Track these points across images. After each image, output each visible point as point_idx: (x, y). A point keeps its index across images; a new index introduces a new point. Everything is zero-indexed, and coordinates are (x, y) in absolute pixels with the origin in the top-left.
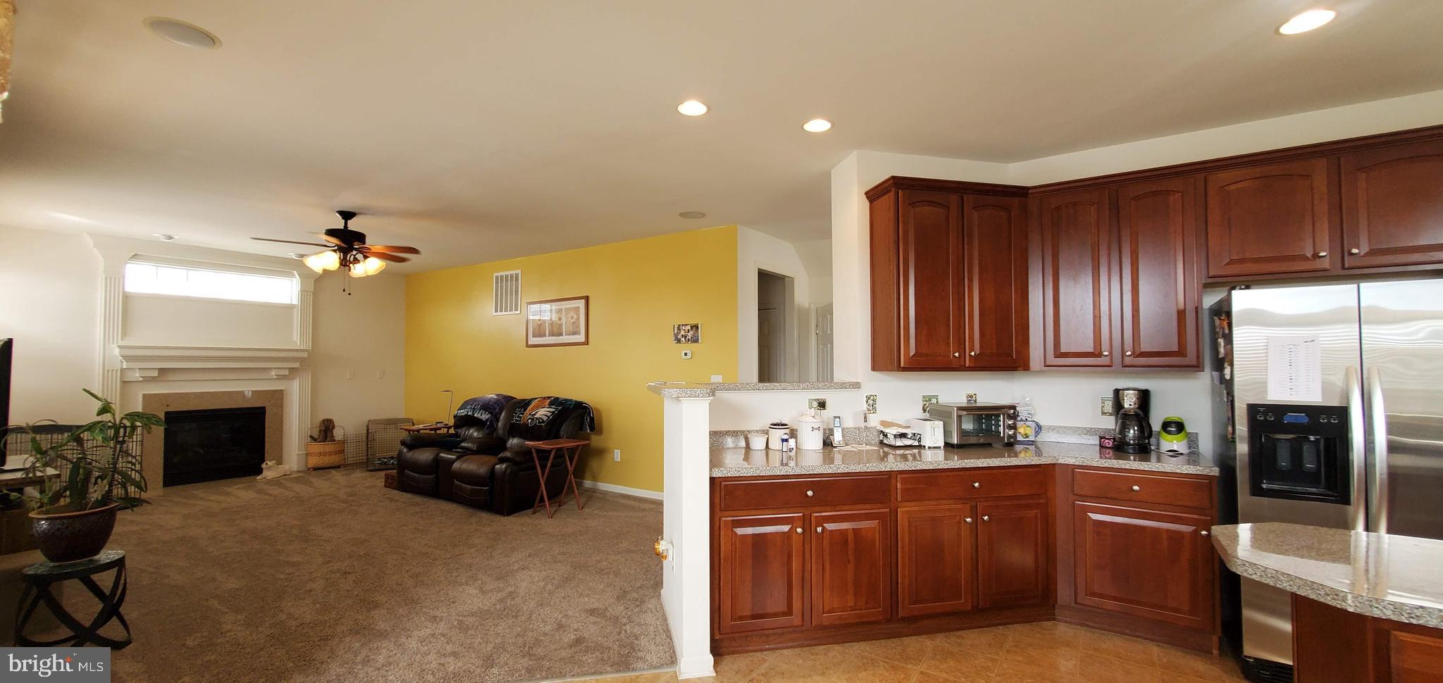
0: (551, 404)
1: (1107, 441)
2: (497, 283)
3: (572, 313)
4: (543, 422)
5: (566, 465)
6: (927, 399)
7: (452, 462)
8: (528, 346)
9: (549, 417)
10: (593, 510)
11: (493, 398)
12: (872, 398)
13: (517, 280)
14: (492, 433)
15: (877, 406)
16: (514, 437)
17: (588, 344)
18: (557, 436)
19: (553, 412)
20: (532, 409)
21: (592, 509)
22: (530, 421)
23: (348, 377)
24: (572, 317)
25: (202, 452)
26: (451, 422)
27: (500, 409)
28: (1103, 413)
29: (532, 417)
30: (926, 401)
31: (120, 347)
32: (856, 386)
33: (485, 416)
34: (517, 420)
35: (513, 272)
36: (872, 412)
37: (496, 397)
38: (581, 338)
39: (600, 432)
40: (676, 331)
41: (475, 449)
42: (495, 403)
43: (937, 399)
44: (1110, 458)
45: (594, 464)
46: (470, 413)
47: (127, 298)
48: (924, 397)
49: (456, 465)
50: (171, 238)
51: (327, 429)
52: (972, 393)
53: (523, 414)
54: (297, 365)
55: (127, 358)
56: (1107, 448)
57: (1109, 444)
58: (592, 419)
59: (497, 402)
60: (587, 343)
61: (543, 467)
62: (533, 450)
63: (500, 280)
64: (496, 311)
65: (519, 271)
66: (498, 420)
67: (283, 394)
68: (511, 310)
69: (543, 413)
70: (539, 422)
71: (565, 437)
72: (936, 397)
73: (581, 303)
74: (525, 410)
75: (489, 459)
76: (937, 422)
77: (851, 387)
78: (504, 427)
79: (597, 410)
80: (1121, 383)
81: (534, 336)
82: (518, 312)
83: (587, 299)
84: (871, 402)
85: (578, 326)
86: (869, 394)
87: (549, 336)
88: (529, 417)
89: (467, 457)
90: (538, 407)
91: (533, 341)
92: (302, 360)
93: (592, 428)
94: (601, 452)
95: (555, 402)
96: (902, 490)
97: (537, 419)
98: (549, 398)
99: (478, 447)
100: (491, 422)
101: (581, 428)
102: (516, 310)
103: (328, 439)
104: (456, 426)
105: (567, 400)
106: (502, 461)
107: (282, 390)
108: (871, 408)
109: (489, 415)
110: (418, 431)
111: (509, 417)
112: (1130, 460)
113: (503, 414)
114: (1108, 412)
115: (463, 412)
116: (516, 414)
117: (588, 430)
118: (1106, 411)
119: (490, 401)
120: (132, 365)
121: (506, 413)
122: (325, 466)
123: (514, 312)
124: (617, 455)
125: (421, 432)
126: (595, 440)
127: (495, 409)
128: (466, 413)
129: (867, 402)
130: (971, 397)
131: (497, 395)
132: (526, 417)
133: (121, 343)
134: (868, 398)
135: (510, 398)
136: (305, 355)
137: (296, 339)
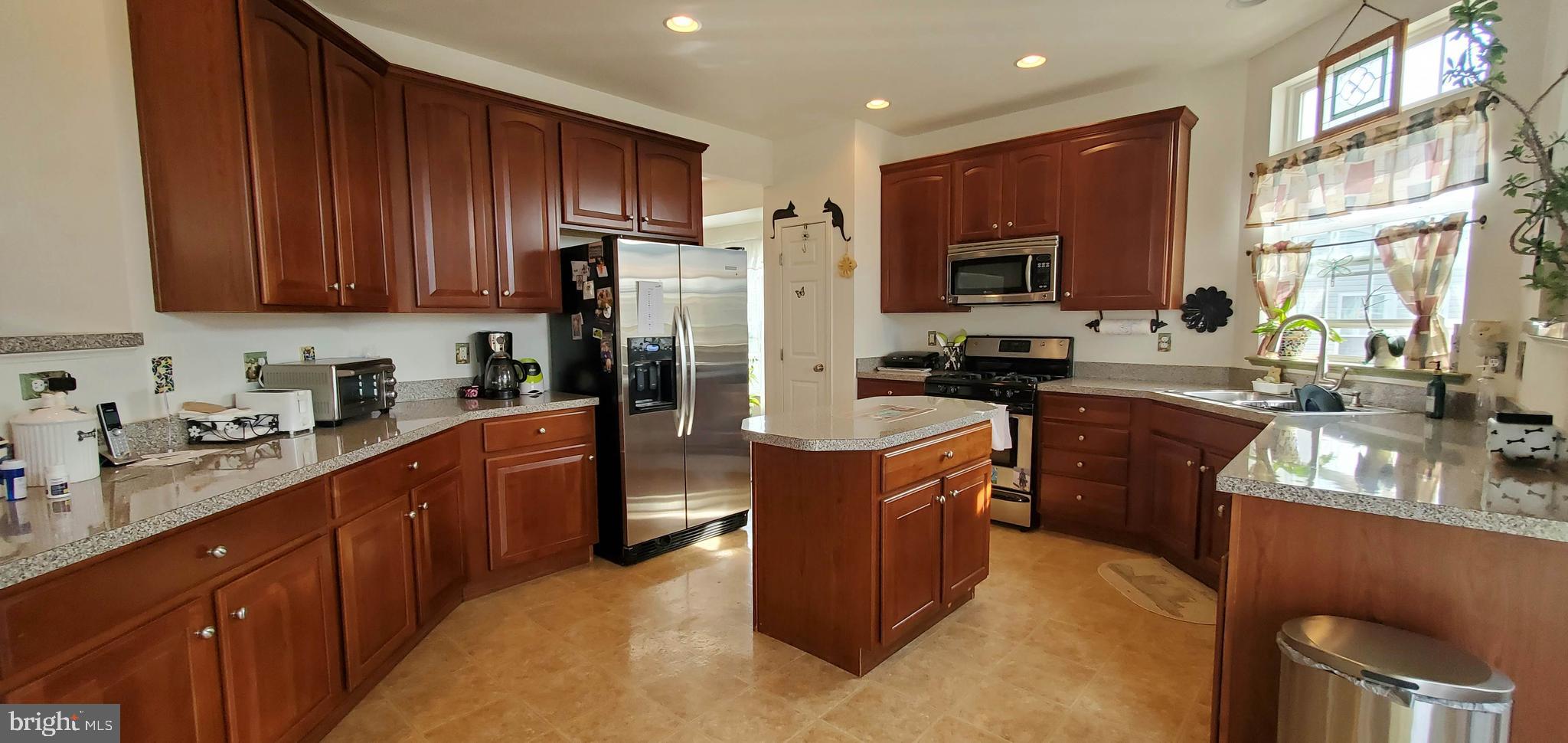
1: (473, 391)
6: (251, 358)
12: (163, 363)
15: (174, 377)
28: (458, 361)
30: (250, 362)
32: (134, 340)
36: (166, 388)
43: (266, 358)
44: (476, 409)
48: (247, 355)
52: (308, 346)
56: (473, 398)
57: (475, 393)
72: (264, 354)
76: (301, 392)
77: (125, 342)
80: (483, 328)
84: (162, 370)
86: (157, 356)
96: (343, 498)
108: (164, 381)
112: (505, 407)
114: (463, 360)
118: (461, 359)
129: (155, 370)
130: (308, 351)
134: (157, 363)
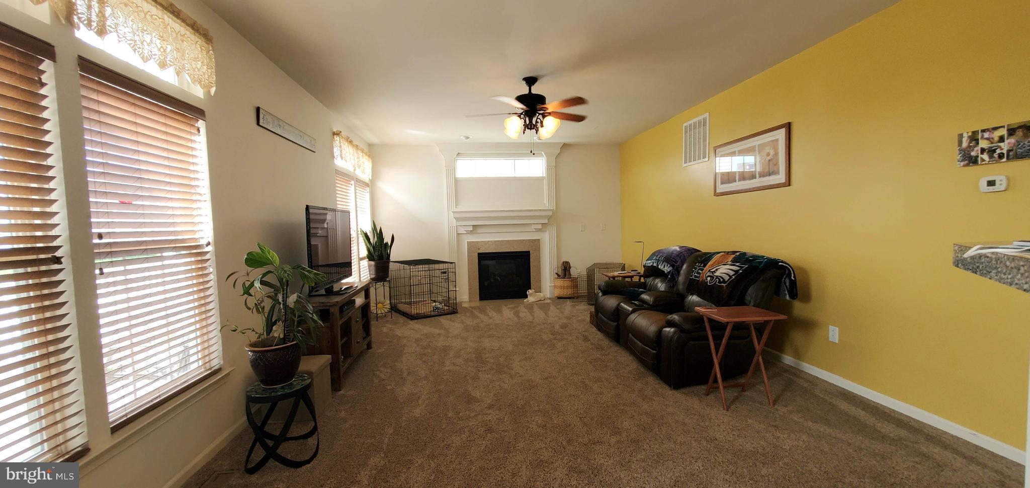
0: (735, 261)
2: (686, 132)
3: (768, 150)
4: (724, 282)
5: (752, 342)
7: (628, 314)
8: (716, 194)
9: (730, 277)
10: (791, 412)
11: (676, 250)
13: (705, 124)
14: (674, 286)
16: (692, 294)
17: (789, 185)
18: (741, 302)
19: (736, 272)
20: (712, 265)
21: (790, 408)
22: (709, 279)
23: (580, 230)
24: (768, 154)
25: (500, 280)
26: (642, 271)
27: (682, 261)
29: (711, 274)
31: (453, 212)
33: (666, 269)
34: (695, 276)
35: (701, 118)
37: (679, 250)
38: (781, 178)
39: (807, 298)
40: (965, 144)
41: (651, 303)
42: (678, 255)
45: (797, 337)
46: (655, 265)
47: (457, 181)
49: (633, 317)
50: (468, 138)
51: (565, 270)
53: (702, 270)
54: (546, 221)
55: (457, 219)
58: (793, 283)
59: (679, 254)
60: (788, 183)
61: (718, 339)
62: (705, 319)
63: (689, 129)
64: (686, 162)
65: (707, 115)
66: (679, 273)
67: (540, 242)
68: (699, 159)
69: (725, 271)
70: (720, 282)
71: (752, 304)
73: (781, 134)
74: (704, 266)
75: (660, 317)
78: (684, 283)
79: (804, 272)
81: (722, 183)
82: (707, 159)
83: (788, 126)
85: (776, 164)
87: (740, 180)
88: (709, 274)
89: (644, 311)
90: (720, 263)
91: (721, 188)
92: (549, 218)
93: (794, 295)
94: (808, 325)
95: (740, 258)
97: (717, 277)
98: (734, 252)
99: (655, 302)
100: (672, 275)
101: (777, 292)
102: (704, 157)
103: (567, 276)
104: (646, 276)
105: (756, 257)
106: (670, 324)
107: (539, 240)
109: (671, 268)
110: (614, 277)
111: (690, 271)
113: (685, 267)
115: (649, 263)
116: (696, 269)
117: (788, 297)
119: (672, 253)
120: (460, 223)
121: (686, 267)
122: (564, 296)
123: (702, 160)
124: (834, 334)
125: (616, 279)
126: (799, 308)
127: (676, 262)
128: (652, 264)
131: (681, 247)
132: (705, 274)
133: (456, 210)
135: (693, 251)
136: (550, 213)
137: (545, 203)
